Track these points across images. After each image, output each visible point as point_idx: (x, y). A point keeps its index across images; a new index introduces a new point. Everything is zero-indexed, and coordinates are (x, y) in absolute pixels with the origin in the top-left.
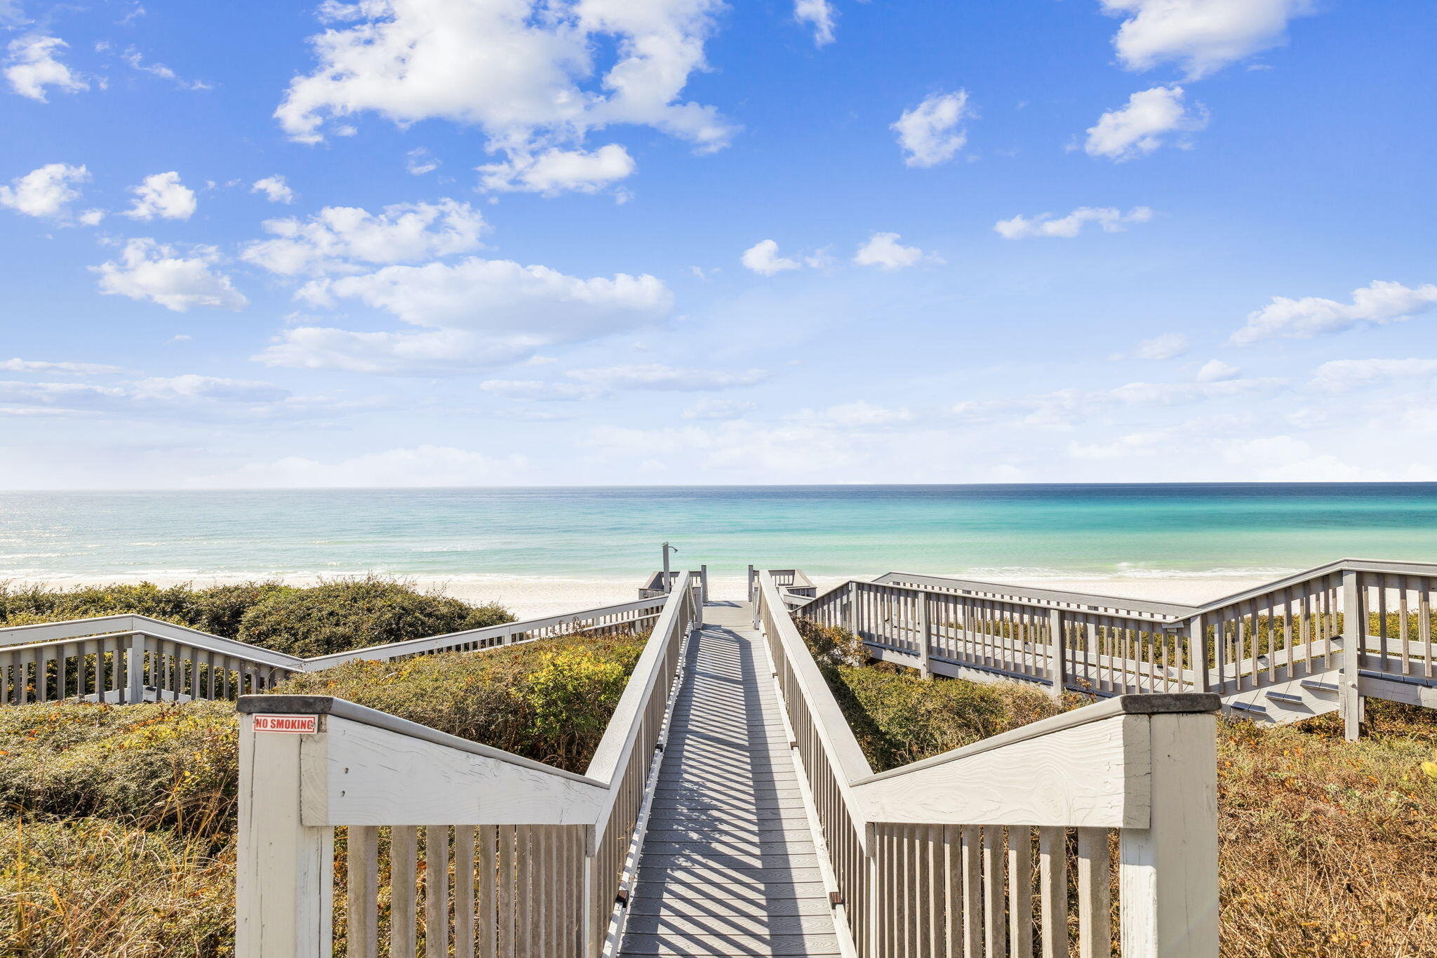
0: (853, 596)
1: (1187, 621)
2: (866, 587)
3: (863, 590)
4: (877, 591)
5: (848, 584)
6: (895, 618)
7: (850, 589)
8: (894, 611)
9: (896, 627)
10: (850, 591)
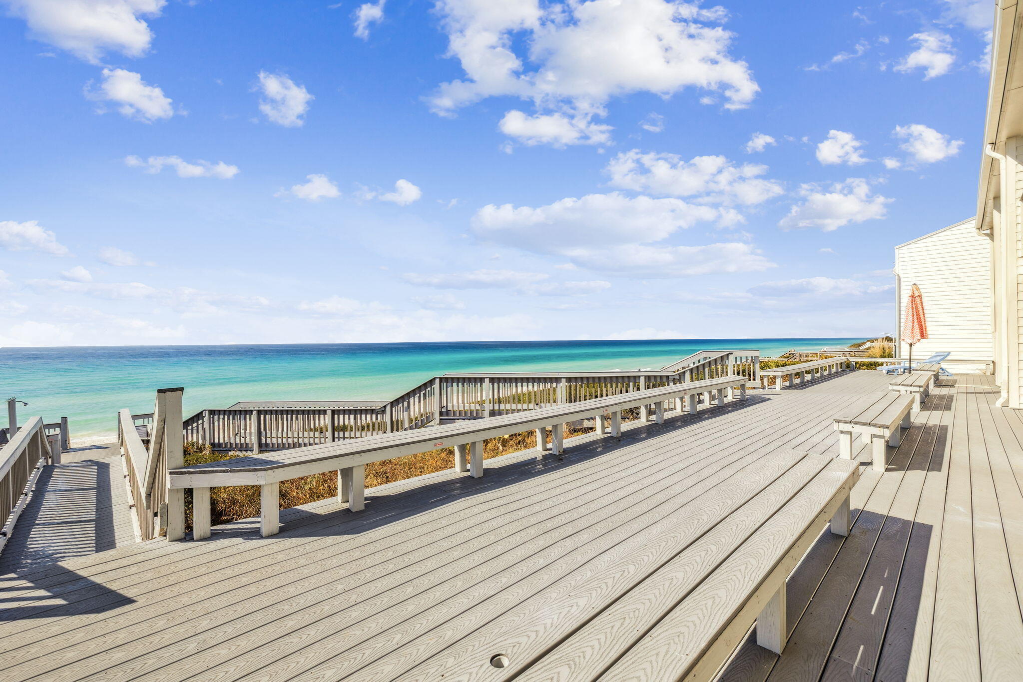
0: (206, 419)
1: (385, 407)
2: (216, 413)
3: (214, 415)
4: (224, 414)
5: (202, 412)
6: (243, 432)
7: (204, 415)
8: (242, 427)
9: (243, 437)
10: (204, 417)
